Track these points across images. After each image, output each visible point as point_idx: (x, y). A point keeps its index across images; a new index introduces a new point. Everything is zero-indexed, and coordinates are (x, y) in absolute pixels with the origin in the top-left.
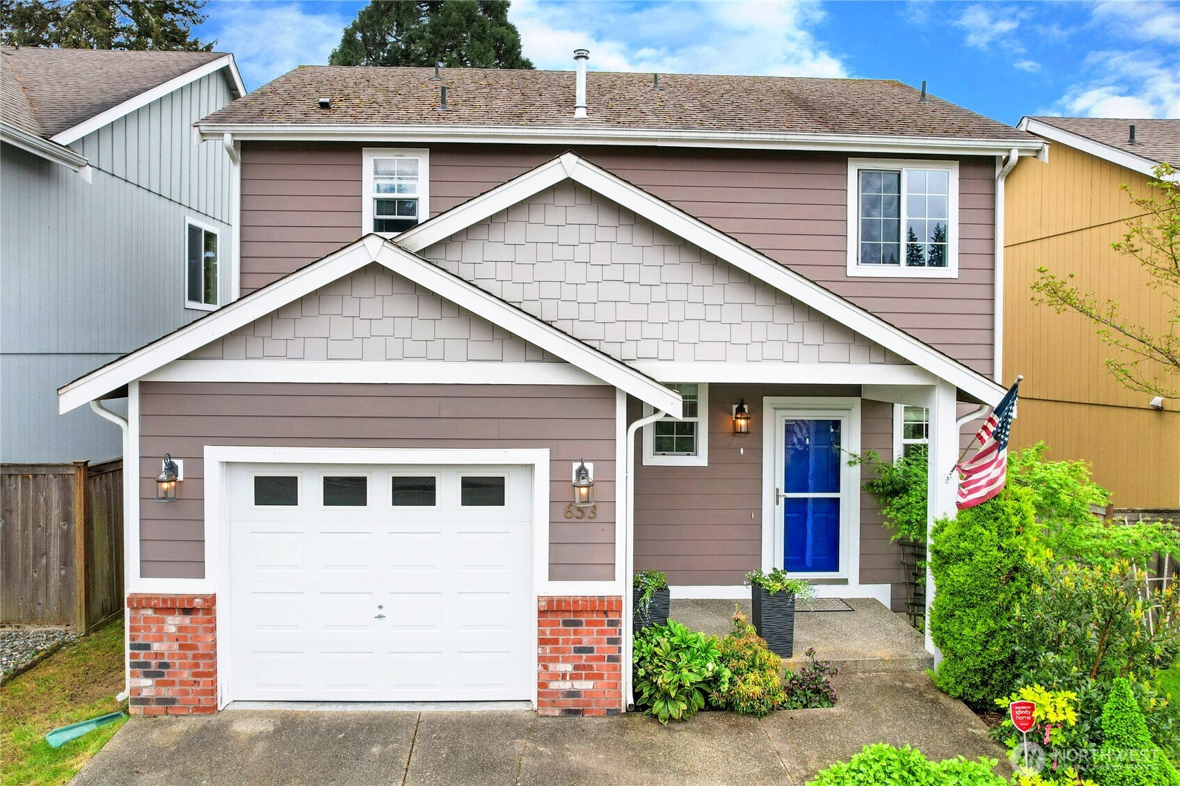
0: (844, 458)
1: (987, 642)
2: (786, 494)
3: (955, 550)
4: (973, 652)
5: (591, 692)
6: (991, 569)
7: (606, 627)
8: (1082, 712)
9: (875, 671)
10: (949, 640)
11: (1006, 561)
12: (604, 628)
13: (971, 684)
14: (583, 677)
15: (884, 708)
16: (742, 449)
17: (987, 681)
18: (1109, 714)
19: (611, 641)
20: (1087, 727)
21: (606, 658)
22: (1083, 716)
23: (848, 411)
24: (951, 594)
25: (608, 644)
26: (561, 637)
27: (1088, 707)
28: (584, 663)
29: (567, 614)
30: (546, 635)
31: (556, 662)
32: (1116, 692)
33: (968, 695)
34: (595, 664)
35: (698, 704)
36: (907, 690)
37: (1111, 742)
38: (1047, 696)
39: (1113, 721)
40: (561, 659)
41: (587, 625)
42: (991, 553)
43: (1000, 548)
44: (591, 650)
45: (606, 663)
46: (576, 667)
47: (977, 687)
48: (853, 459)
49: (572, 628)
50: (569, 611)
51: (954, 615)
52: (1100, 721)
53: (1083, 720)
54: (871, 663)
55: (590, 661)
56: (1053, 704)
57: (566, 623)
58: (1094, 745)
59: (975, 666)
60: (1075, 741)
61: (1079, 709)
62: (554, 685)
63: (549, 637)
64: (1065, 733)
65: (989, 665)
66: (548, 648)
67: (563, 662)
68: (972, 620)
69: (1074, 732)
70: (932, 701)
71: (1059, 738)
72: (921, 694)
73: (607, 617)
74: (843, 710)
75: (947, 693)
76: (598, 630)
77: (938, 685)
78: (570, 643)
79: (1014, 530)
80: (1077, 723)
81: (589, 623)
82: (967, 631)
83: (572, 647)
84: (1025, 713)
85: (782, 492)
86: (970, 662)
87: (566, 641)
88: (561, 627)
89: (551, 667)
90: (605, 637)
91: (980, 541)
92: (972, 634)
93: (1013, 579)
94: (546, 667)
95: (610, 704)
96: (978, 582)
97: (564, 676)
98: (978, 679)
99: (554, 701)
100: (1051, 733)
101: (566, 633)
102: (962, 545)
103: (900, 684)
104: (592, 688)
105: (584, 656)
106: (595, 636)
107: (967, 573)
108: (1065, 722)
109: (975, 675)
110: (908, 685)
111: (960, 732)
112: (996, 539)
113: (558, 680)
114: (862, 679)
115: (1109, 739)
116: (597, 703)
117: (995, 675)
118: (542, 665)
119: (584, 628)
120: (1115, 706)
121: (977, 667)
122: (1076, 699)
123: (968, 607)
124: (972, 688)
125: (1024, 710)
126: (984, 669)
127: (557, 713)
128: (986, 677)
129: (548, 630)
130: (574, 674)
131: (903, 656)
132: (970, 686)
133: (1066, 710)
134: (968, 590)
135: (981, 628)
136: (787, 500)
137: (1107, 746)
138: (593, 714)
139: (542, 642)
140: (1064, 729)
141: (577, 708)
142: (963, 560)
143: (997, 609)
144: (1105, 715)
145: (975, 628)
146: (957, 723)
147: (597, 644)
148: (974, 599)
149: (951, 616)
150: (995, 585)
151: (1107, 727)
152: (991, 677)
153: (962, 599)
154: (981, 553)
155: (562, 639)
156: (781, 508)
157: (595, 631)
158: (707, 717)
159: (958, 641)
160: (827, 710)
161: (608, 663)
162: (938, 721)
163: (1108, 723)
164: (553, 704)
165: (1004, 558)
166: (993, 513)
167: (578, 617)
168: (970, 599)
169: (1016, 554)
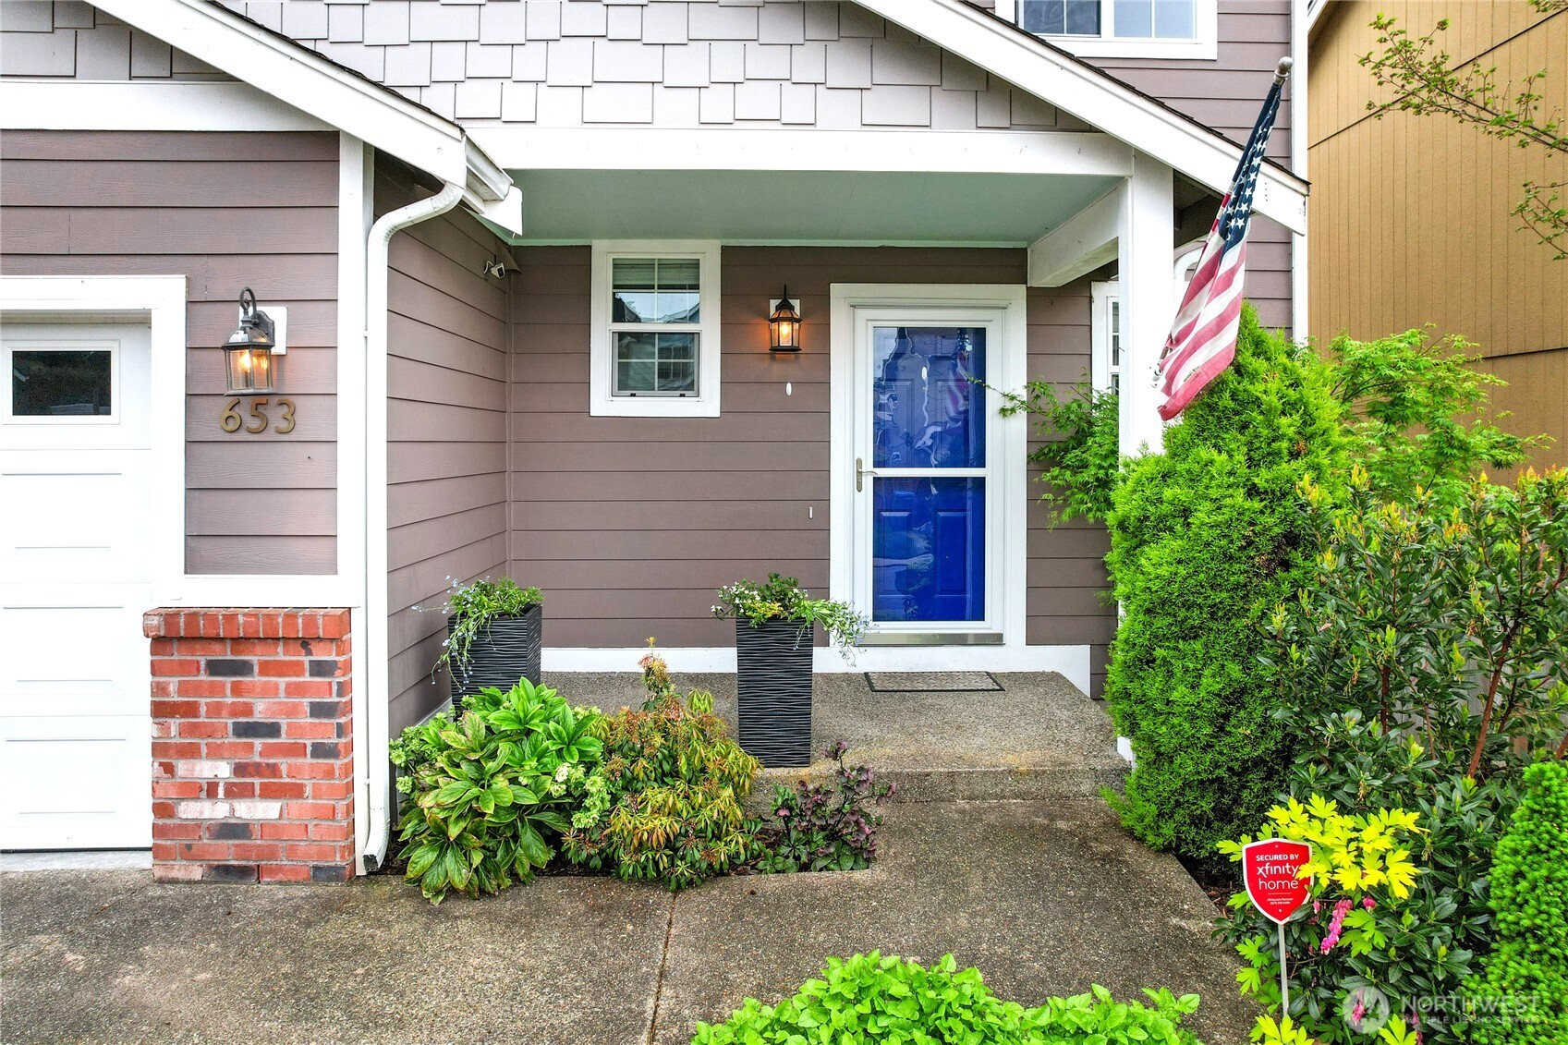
0: (993, 402)
1: (1226, 717)
2: (877, 470)
3: (1152, 509)
4: (1192, 742)
5: (275, 826)
6: (1232, 542)
7: (307, 678)
8: (1438, 867)
9: (996, 796)
10: (1144, 719)
11: (1269, 520)
12: (302, 679)
13: (1192, 817)
14: (257, 791)
15: (984, 873)
16: (789, 385)
17: (1230, 808)
18: (1512, 867)
19: (319, 710)
20: (1448, 904)
21: (309, 749)
22: (1440, 875)
23: (999, 311)
24: (1148, 611)
25: (311, 716)
26: (203, 701)
27: (1449, 851)
28: (257, 759)
29: (217, 647)
30: (168, 695)
31: (192, 757)
32: (1531, 803)
33: (1187, 844)
34: (284, 763)
35: (531, 857)
36: (1053, 835)
37: (1516, 946)
38: (1340, 826)
39: (1523, 885)
40: (204, 750)
41: (262, 673)
42: (1228, 501)
43: (1253, 491)
44: (273, 730)
45: (309, 760)
46: (239, 770)
47: (1209, 825)
48: (1009, 405)
49: (228, 680)
50: (218, 639)
51: (1154, 661)
52: (1486, 890)
53: (1439, 886)
54: (986, 779)
55: (271, 756)
56: (1353, 845)
57: (215, 668)
58: (1468, 955)
59: (1199, 773)
60: (1412, 945)
61: (1425, 858)
62: (190, 810)
63: (177, 699)
64: (1385, 923)
65: (1230, 769)
66: (174, 724)
67: (209, 756)
68: (1191, 666)
69: (1410, 919)
70: (1106, 858)
71: (1367, 936)
72: (1084, 843)
73: (309, 653)
74: (884, 876)
75: (1141, 840)
76: (288, 685)
77: (1124, 823)
78: (224, 713)
79: (1284, 445)
80: (1419, 894)
81: (267, 668)
82: (1179, 693)
83: (230, 721)
84: (1282, 870)
85: (868, 464)
86: (1187, 765)
87: (215, 710)
88: (203, 677)
89: (182, 767)
90: (306, 701)
91: (1205, 481)
92: (1192, 699)
93: (1286, 565)
94: (169, 769)
95: (322, 854)
96: (1202, 576)
97: (211, 790)
98: (1206, 805)
99: (189, 847)
100: (1348, 922)
101: (214, 690)
102: (1168, 494)
103: (1046, 822)
104: (277, 816)
105: (258, 743)
106: (282, 698)
107: (1178, 555)
108: (1383, 890)
109: (1203, 797)
110: (1062, 825)
111: (1149, 925)
112: (1243, 470)
113: (197, 798)
114: (963, 812)
115: (1510, 939)
116: (292, 852)
117: (1245, 793)
118: (161, 764)
119: (256, 679)
120: (1527, 843)
121: (1204, 776)
122: (1416, 830)
123: (1183, 639)
124: (1196, 826)
125: (1282, 863)
126: (1219, 779)
127: (197, 872)
128: (1226, 800)
129: (173, 683)
130: (233, 784)
131: (1061, 764)
132: (1192, 822)
133: (1390, 859)
134: (1181, 595)
135: (1210, 683)
136: (877, 480)
137: (1504, 958)
138: (280, 877)
139: (160, 710)
140: (1382, 911)
141: (244, 863)
142: (1171, 529)
143: (1248, 637)
144: (1501, 869)
145: (1199, 685)
146: (1149, 904)
147: (288, 715)
148: (1195, 618)
149: (1148, 662)
150: (1242, 579)
151: (1504, 903)
152: (1237, 801)
153: (1170, 620)
154: (1207, 505)
155: (207, 704)
156: (867, 497)
157: (282, 687)
158: (552, 889)
159: (1162, 718)
160: (846, 874)
161: (314, 761)
162: (1102, 903)
163: (1508, 893)
164: (188, 853)
165: (1262, 512)
166: (1237, 413)
167: (240, 653)
168: (1186, 618)
169: (1289, 503)
